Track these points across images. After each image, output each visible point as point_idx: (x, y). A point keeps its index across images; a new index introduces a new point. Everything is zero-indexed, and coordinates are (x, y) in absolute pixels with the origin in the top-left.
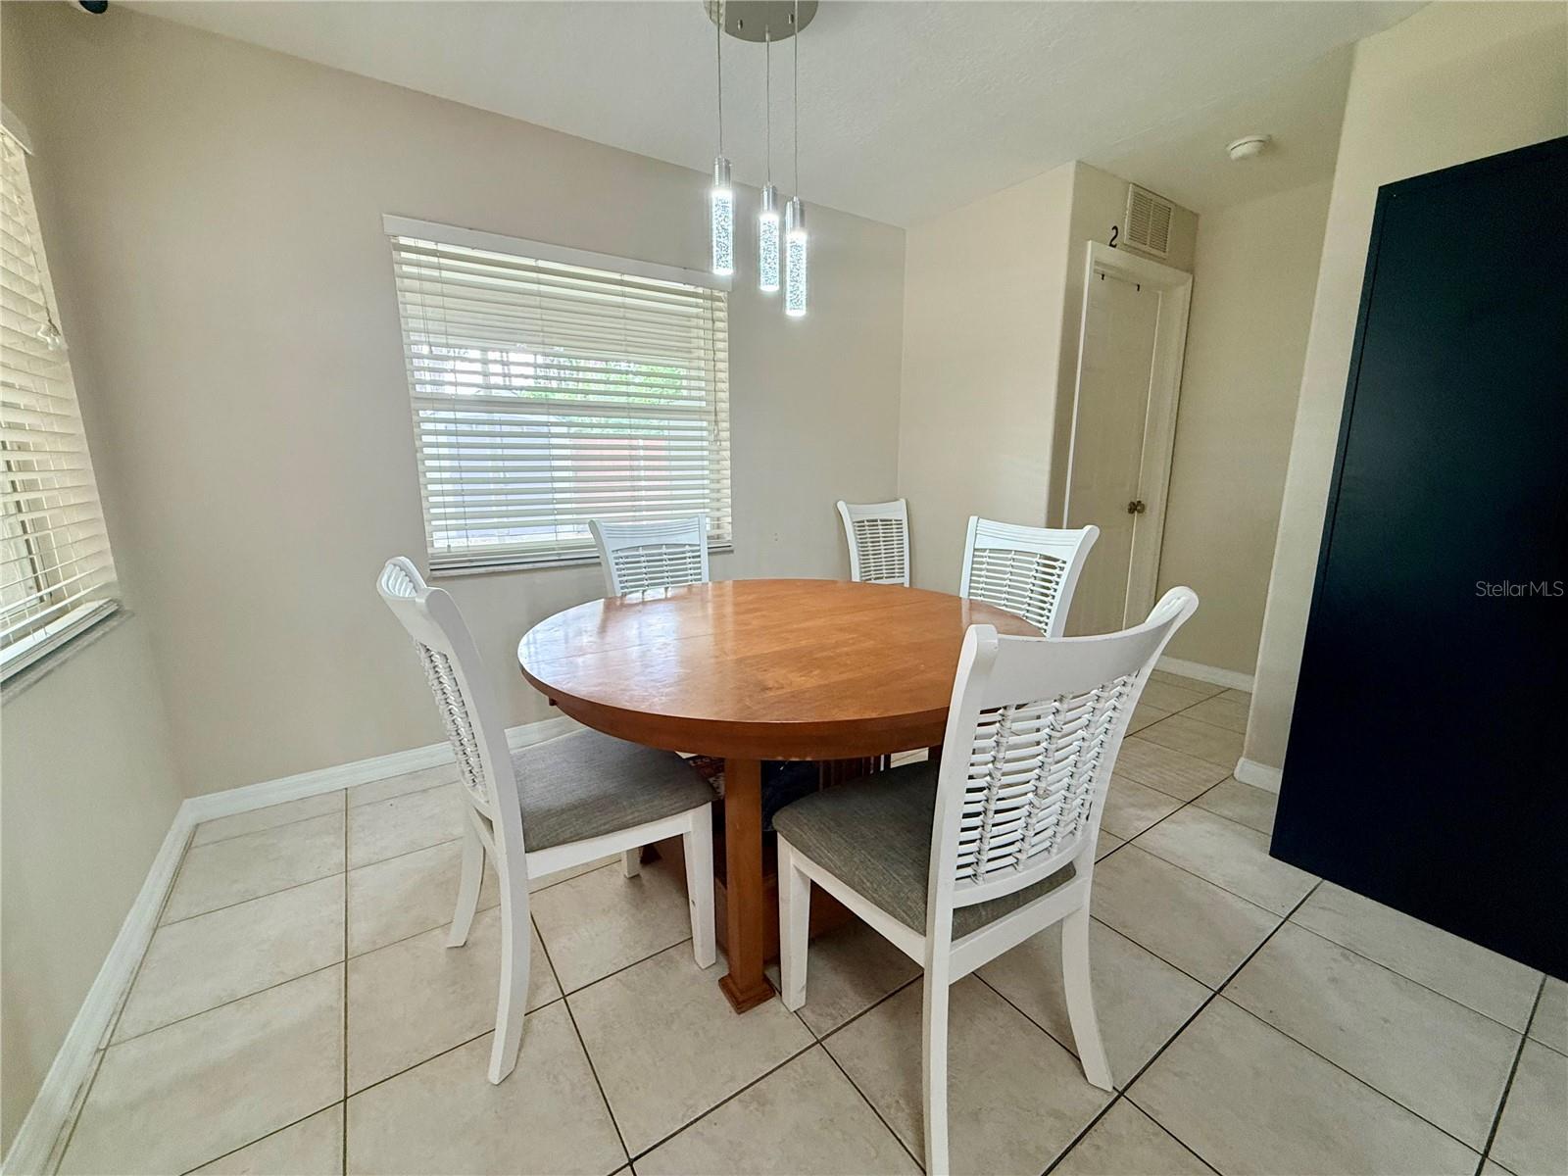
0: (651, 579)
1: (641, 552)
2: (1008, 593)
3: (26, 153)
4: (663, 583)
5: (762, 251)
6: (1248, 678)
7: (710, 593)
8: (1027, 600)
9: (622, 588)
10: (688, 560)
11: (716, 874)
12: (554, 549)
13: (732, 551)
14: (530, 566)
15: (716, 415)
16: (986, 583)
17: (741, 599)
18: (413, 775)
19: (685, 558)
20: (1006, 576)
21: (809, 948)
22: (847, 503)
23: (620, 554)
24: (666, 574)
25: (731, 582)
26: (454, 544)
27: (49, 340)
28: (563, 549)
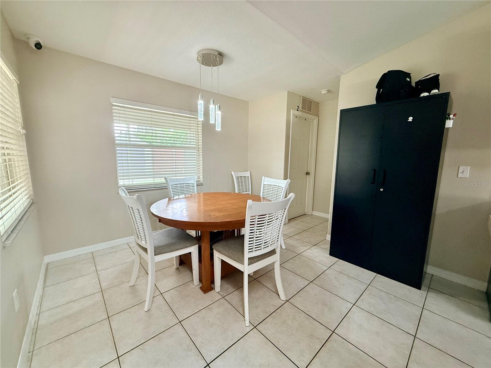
0: (181, 192)
1: (178, 185)
2: (272, 195)
3: (17, 83)
4: (184, 194)
5: (210, 114)
6: (327, 215)
7: (197, 196)
8: (276, 197)
9: (173, 195)
10: (191, 187)
11: (199, 262)
12: (153, 185)
13: (203, 185)
14: (147, 189)
15: (198, 149)
16: (267, 193)
17: (206, 197)
18: (112, 248)
19: (190, 187)
20: (271, 191)
21: (221, 280)
22: (234, 172)
23: (173, 186)
24: (185, 191)
25: (202, 193)
26: (125, 183)
27: (21, 131)
28: (156, 184)
